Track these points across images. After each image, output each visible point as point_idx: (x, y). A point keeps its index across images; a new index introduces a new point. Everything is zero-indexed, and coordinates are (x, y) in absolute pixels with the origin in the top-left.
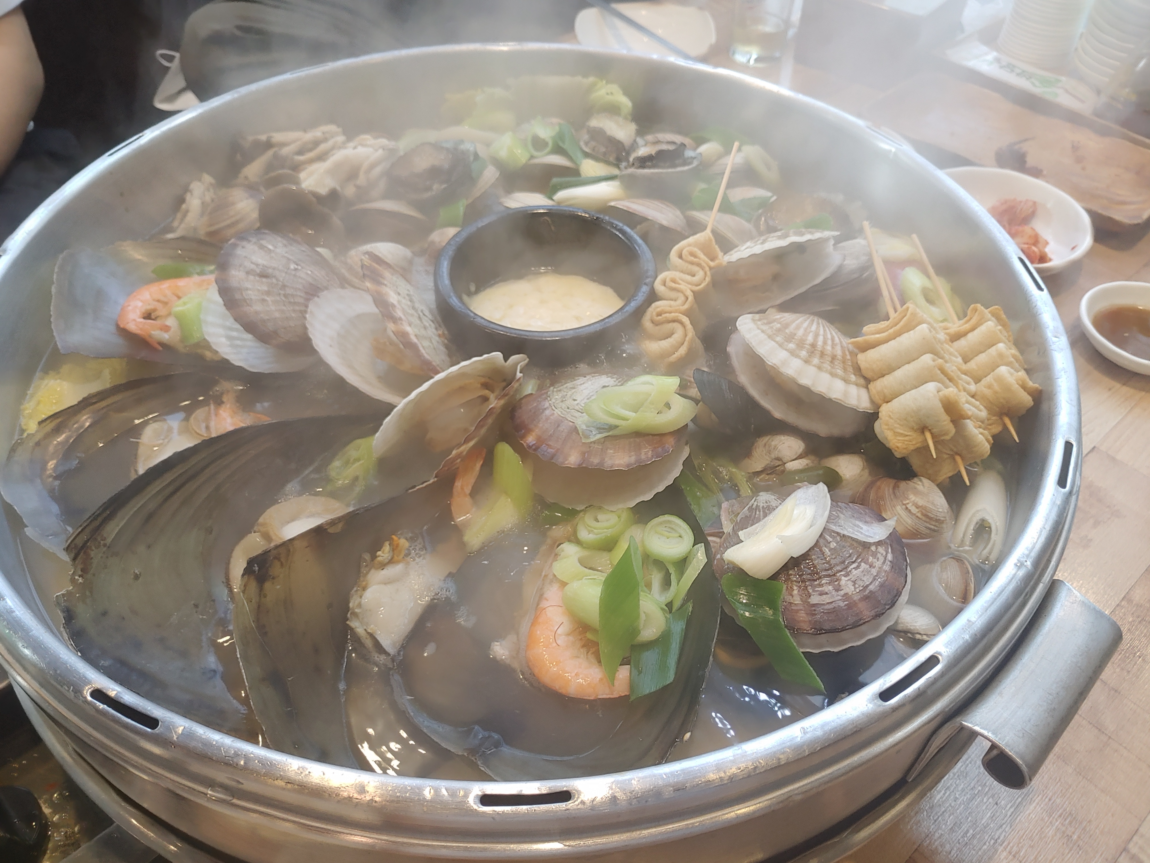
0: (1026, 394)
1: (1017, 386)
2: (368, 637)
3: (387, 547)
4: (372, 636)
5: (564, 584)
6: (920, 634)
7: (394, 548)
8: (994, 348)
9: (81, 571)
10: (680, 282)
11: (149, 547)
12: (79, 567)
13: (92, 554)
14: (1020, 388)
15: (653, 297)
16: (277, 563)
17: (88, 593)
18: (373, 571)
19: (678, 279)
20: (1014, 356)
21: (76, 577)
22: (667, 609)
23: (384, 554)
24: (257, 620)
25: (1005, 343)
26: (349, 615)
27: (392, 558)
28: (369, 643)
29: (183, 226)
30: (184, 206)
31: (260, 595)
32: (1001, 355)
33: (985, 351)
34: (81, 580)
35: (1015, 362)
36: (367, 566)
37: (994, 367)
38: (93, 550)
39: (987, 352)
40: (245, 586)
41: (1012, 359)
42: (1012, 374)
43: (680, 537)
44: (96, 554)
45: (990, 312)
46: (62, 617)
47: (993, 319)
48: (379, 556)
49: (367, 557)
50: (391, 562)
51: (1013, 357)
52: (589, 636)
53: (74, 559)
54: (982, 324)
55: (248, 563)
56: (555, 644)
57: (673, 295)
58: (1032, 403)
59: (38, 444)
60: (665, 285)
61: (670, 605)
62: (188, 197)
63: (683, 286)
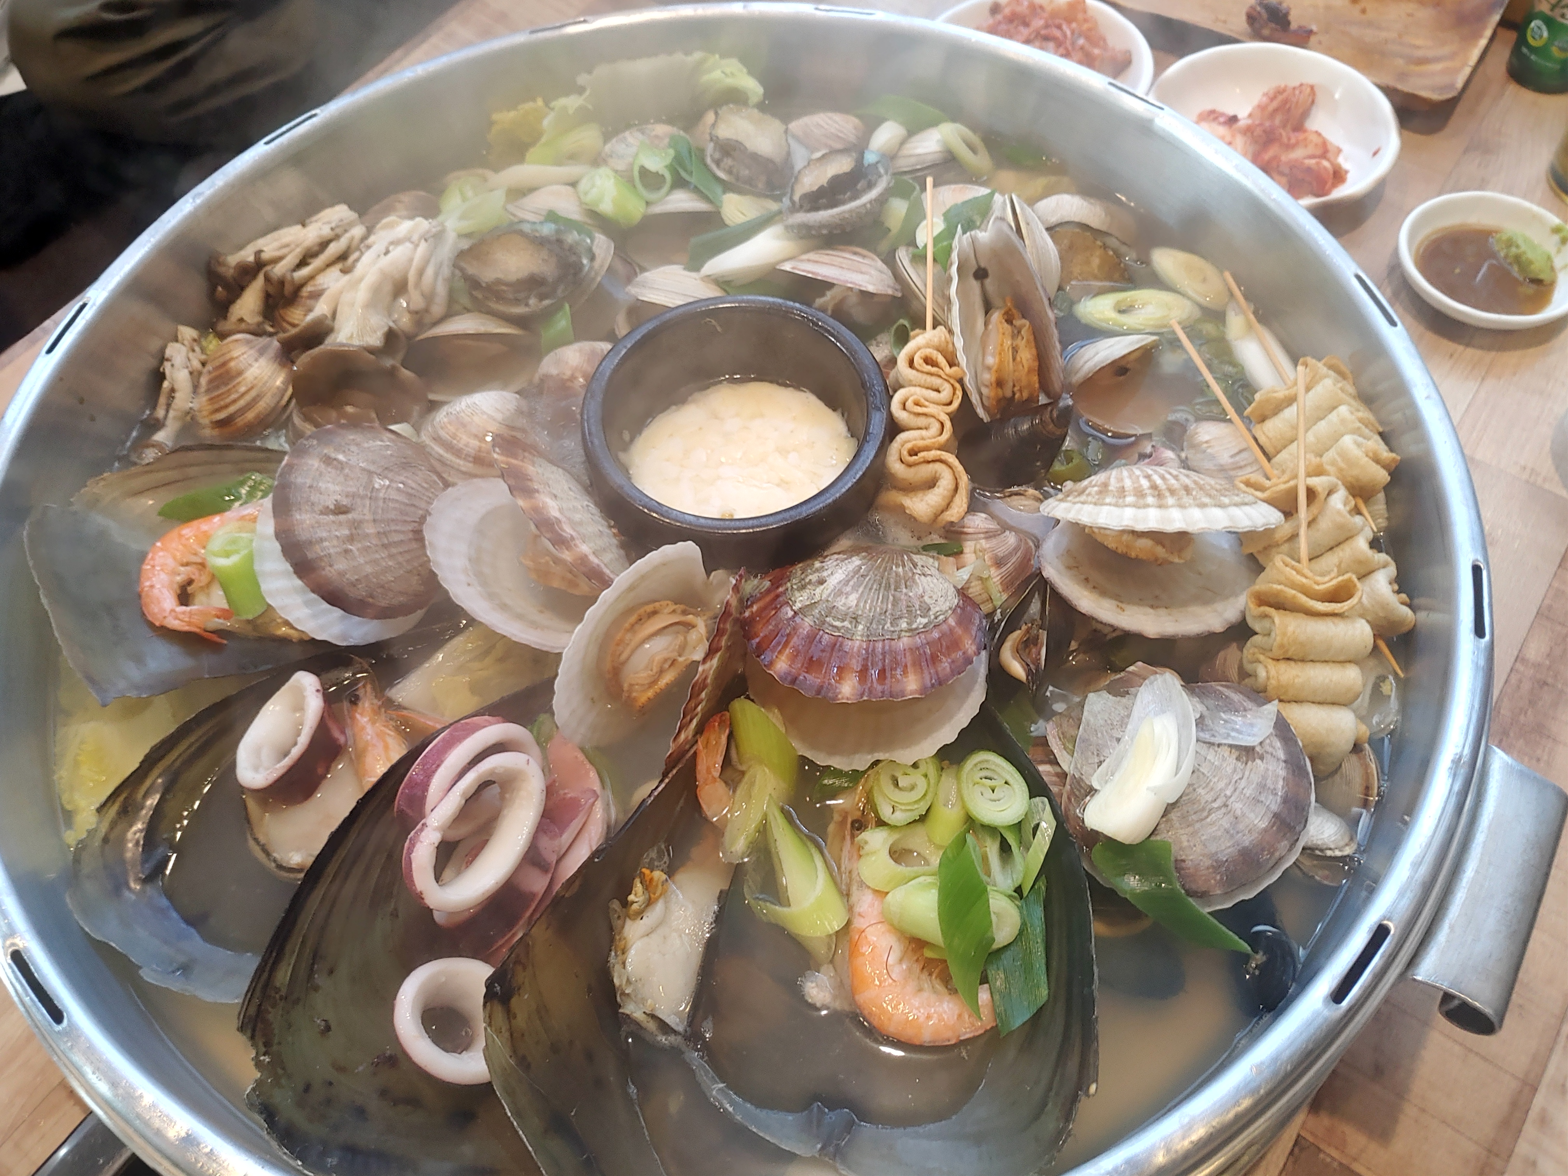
0: (1379, 467)
1: (1367, 459)
2: (650, 1019)
3: (638, 887)
4: (653, 1016)
5: (881, 894)
6: (1330, 849)
7: (648, 886)
8: (1334, 413)
9: (265, 1046)
10: (927, 403)
11: (331, 972)
12: (261, 1044)
13: (270, 1017)
14: (1371, 462)
15: (894, 429)
16: (519, 968)
17: (280, 1071)
18: (629, 922)
19: (923, 401)
20: (1361, 420)
21: (262, 1058)
22: (1016, 895)
23: (637, 896)
24: (514, 1051)
25: (1349, 405)
26: (618, 999)
27: (650, 898)
28: (651, 1026)
29: (172, 414)
30: (166, 384)
31: (509, 1018)
32: (1343, 421)
33: (1326, 416)
34: (267, 1059)
35: (1363, 427)
36: (619, 917)
37: (1336, 437)
38: (270, 1013)
39: (1326, 418)
40: (490, 1017)
41: (1360, 425)
42: (1359, 445)
43: (1006, 783)
44: (274, 1016)
45: (1325, 365)
46: (262, 1121)
47: (1331, 373)
48: (633, 902)
49: (615, 905)
50: (649, 903)
51: (1360, 422)
52: (928, 953)
53: (252, 1038)
54: (1317, 382)
55: (487, 987)
56: (890, 981)
57: (921, 422)
58: (1389, 478)
59: (106, 840)
60: (904, 408)
61: (1019, 890)
62: (167, 367)
63: (932, 409)
